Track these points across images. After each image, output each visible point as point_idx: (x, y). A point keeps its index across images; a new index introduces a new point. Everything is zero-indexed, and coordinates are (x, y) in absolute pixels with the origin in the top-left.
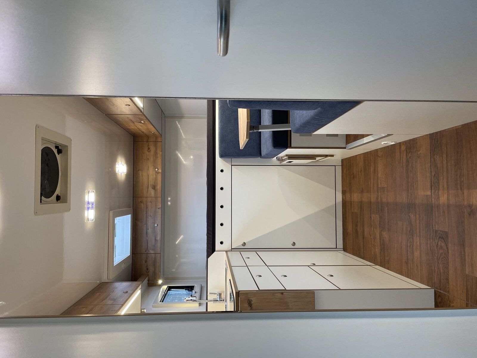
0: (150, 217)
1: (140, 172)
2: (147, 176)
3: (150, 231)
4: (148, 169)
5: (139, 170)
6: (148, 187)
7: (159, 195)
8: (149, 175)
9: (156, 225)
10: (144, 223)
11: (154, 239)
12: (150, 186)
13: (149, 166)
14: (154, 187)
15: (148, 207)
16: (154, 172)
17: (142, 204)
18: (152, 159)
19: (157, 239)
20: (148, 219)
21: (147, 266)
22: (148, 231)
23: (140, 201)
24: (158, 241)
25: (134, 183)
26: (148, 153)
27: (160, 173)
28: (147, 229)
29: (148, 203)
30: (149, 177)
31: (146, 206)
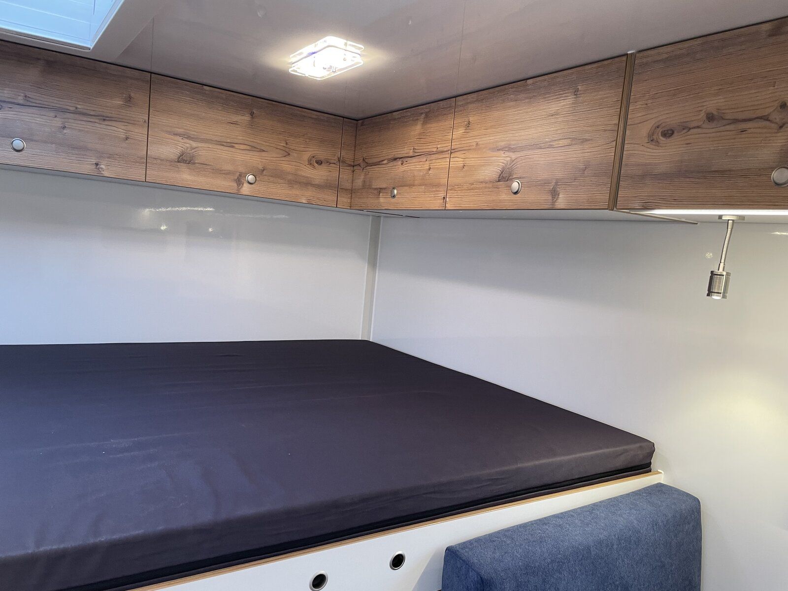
0: (58, 122)
1: (247, 118)
2: (228, 141)
4: (253, 148)
5: (252, 114)
6: (189, 138)
7: (154, 174)
8: (233, 147)
9: (18, 143)
10: (29, 94)
12: (194, 144)
13: (263, 154)
14: (185, 160)
15: (106, 123)
16: (241, 169)
17: (118, 102)
18: (287, 166)
20: (52, 114)
23: (132, 95)
26: (306, 156)
27: (239, 190)
28: (1, 103)
29: (123, 127)
30: (227, 148)
31: (110, 115)
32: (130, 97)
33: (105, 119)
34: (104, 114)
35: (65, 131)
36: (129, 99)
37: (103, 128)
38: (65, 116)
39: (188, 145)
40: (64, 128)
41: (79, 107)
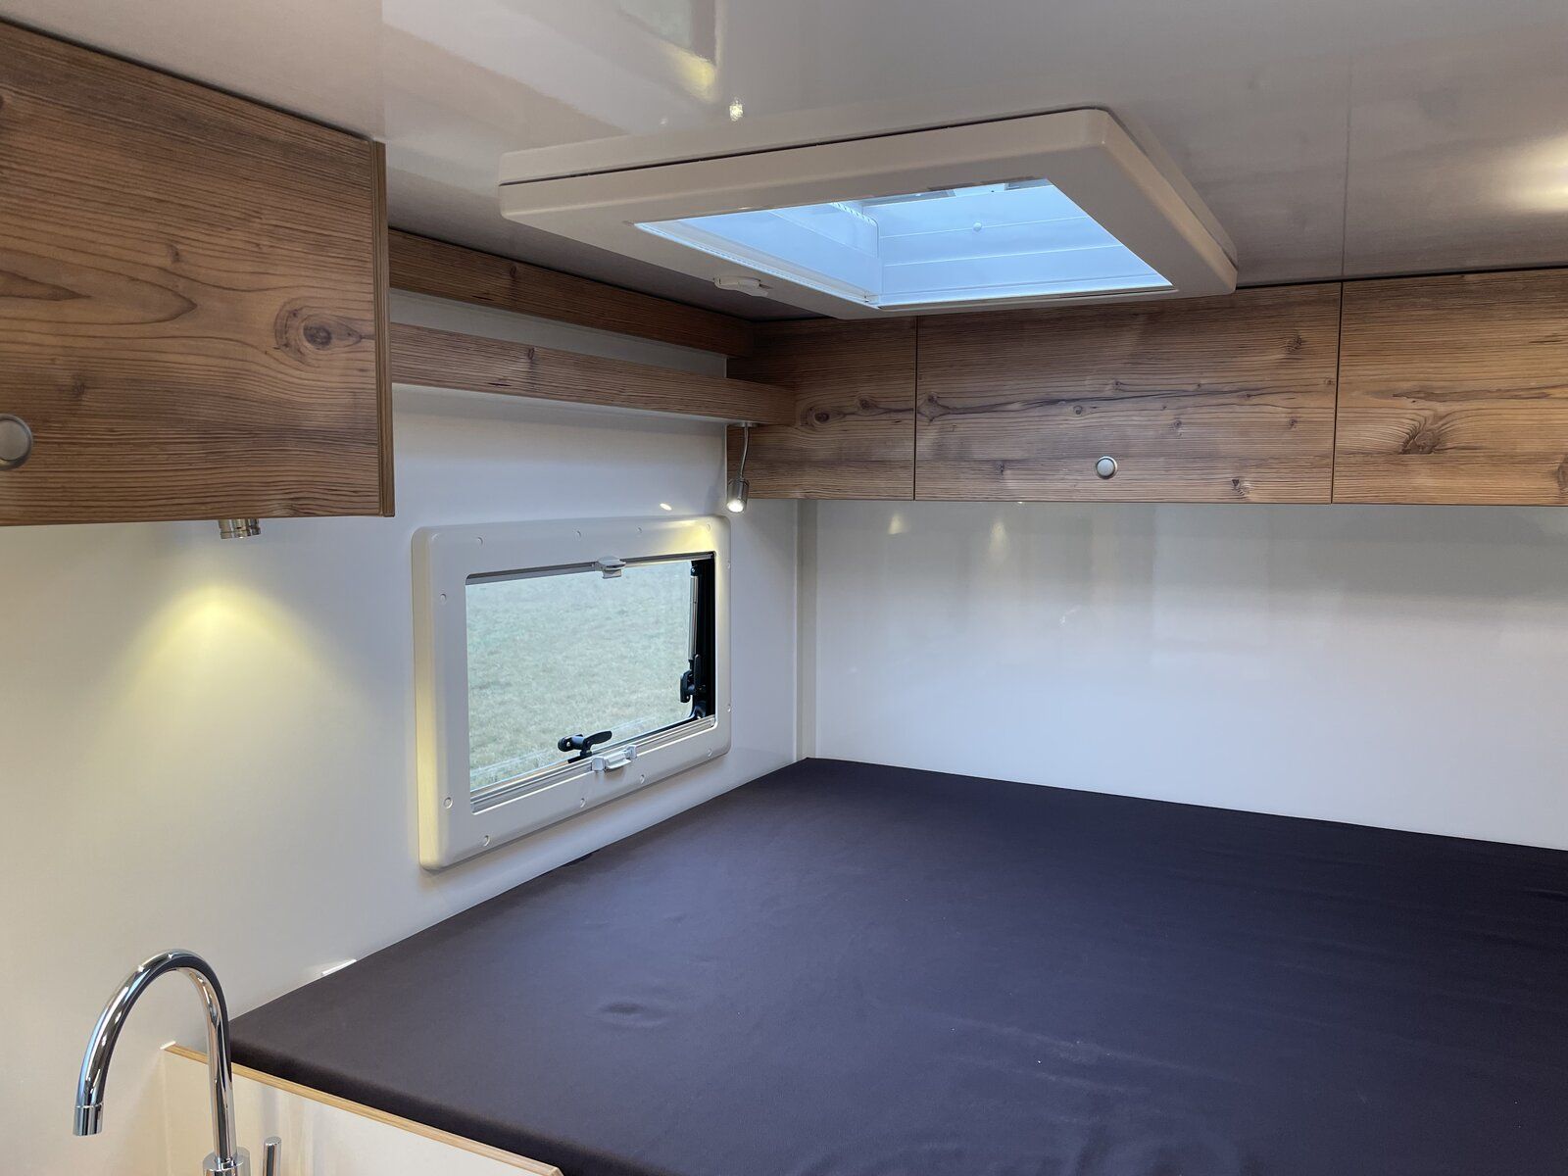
0: (1167, 417)
2: (1533, 384)
3: (1067, 423)
6: (1429, 395)
7: (1350, 486)
8: (1546, 396)
9: (1107, 464)
10: (1122, 379)
11: (1010, 456)
12: (1441, 408)
14: (1421, 445)
15: (1255, 400)
17: (1278, 355)
19: (1008, 473)
20: (1159, 404)
21: (842, 414)
22: (1070, 408)
23: (1303, 335)
24: (994, 486)
25: (1469, 277)
27: (1562, 495)
28: (1079, 403)
29: (1285, 403)
30: (1529, 403)
31: (1260, 385)
32: (1299, 341)
33: (1249, 393)
34: (1252, 385)
35: (1180, 431)
36: (1297, 347)
37: (1245, 413)
38: (1181, 404)
39: (1427, 413)
40: (1179, 424)
41: (1203, 381)
